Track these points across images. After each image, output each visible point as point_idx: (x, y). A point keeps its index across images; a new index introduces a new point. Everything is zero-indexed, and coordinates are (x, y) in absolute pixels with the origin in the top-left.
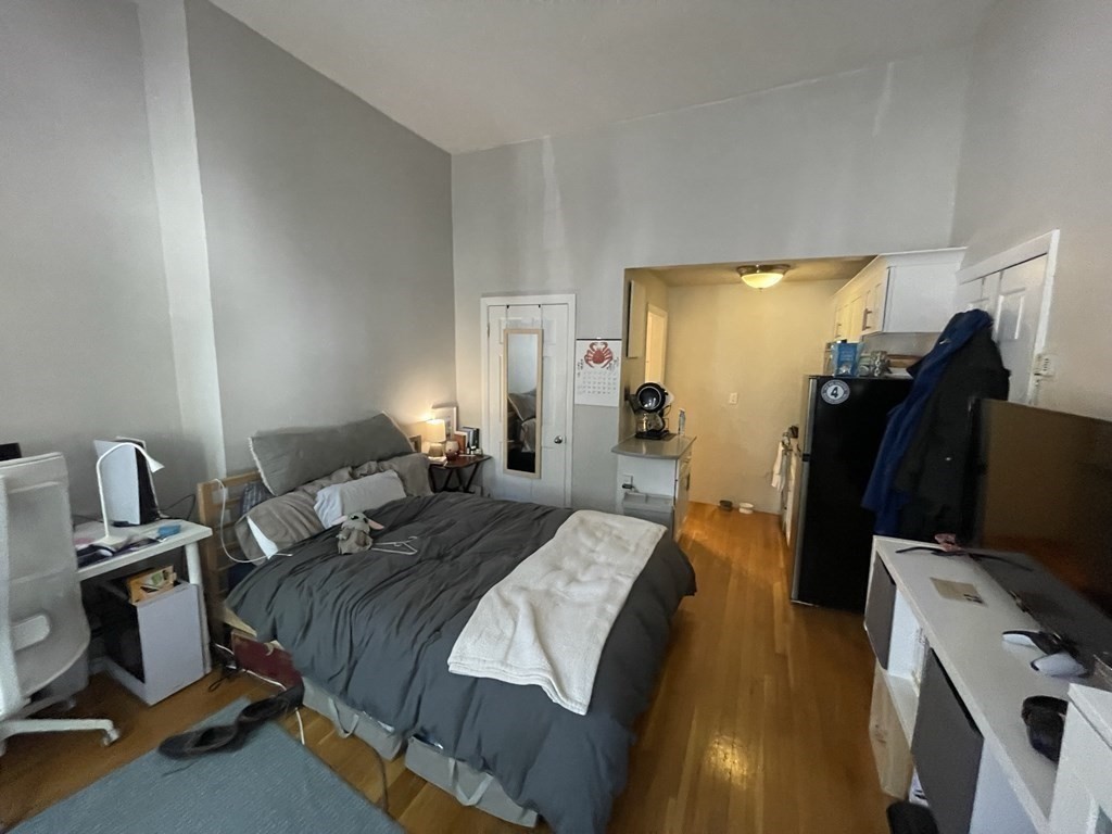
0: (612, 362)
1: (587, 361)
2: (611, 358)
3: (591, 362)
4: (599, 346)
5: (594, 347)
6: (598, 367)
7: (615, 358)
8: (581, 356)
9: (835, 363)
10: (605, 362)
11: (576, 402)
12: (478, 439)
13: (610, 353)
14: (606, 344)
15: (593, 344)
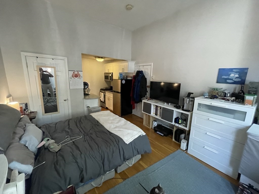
0: (80, 77)
1: (73, 77)
2: (80, 76)
3: (74, 77)
4: (76, 73)
5: (74, 73)
6: (76, 78)
7: (81, 76)
8: (71, 76)
9: (120, 77)
10: (78, 77)
11: (71, 88)
12: (27, 107)
13: (79, 74)
14: (78, 72)
15: (74, 72)
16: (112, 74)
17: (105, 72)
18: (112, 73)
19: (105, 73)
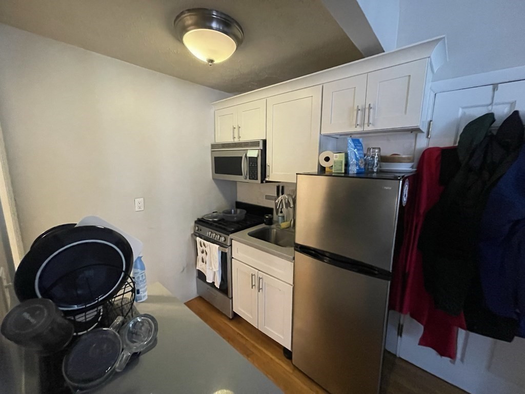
16: (261, 147)
17: (213, 142)
18: (265, 142)
19: (213, 146)
